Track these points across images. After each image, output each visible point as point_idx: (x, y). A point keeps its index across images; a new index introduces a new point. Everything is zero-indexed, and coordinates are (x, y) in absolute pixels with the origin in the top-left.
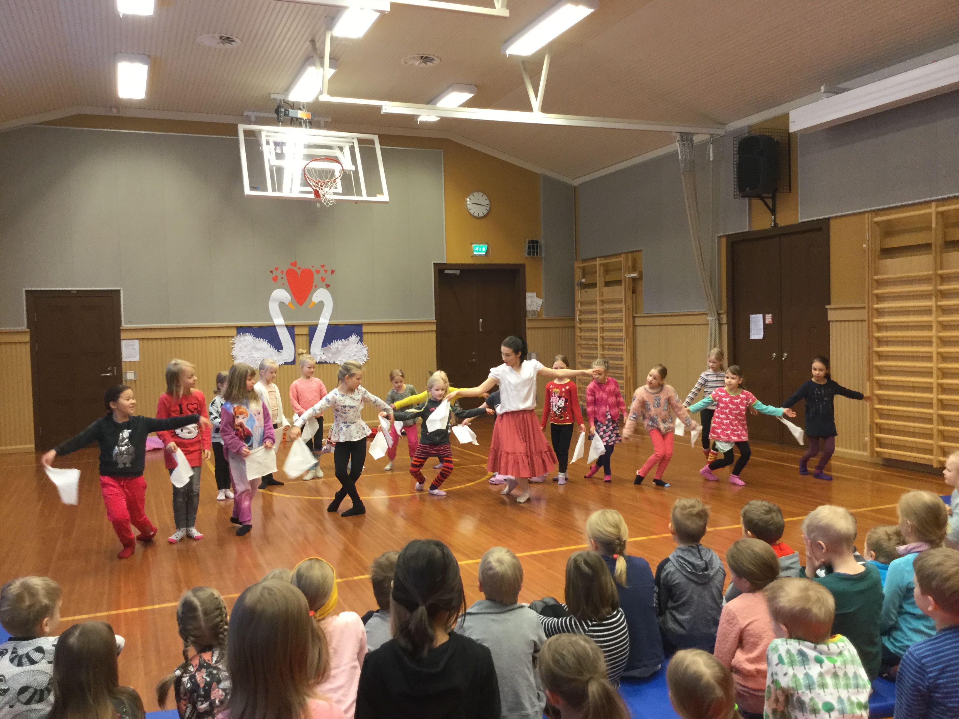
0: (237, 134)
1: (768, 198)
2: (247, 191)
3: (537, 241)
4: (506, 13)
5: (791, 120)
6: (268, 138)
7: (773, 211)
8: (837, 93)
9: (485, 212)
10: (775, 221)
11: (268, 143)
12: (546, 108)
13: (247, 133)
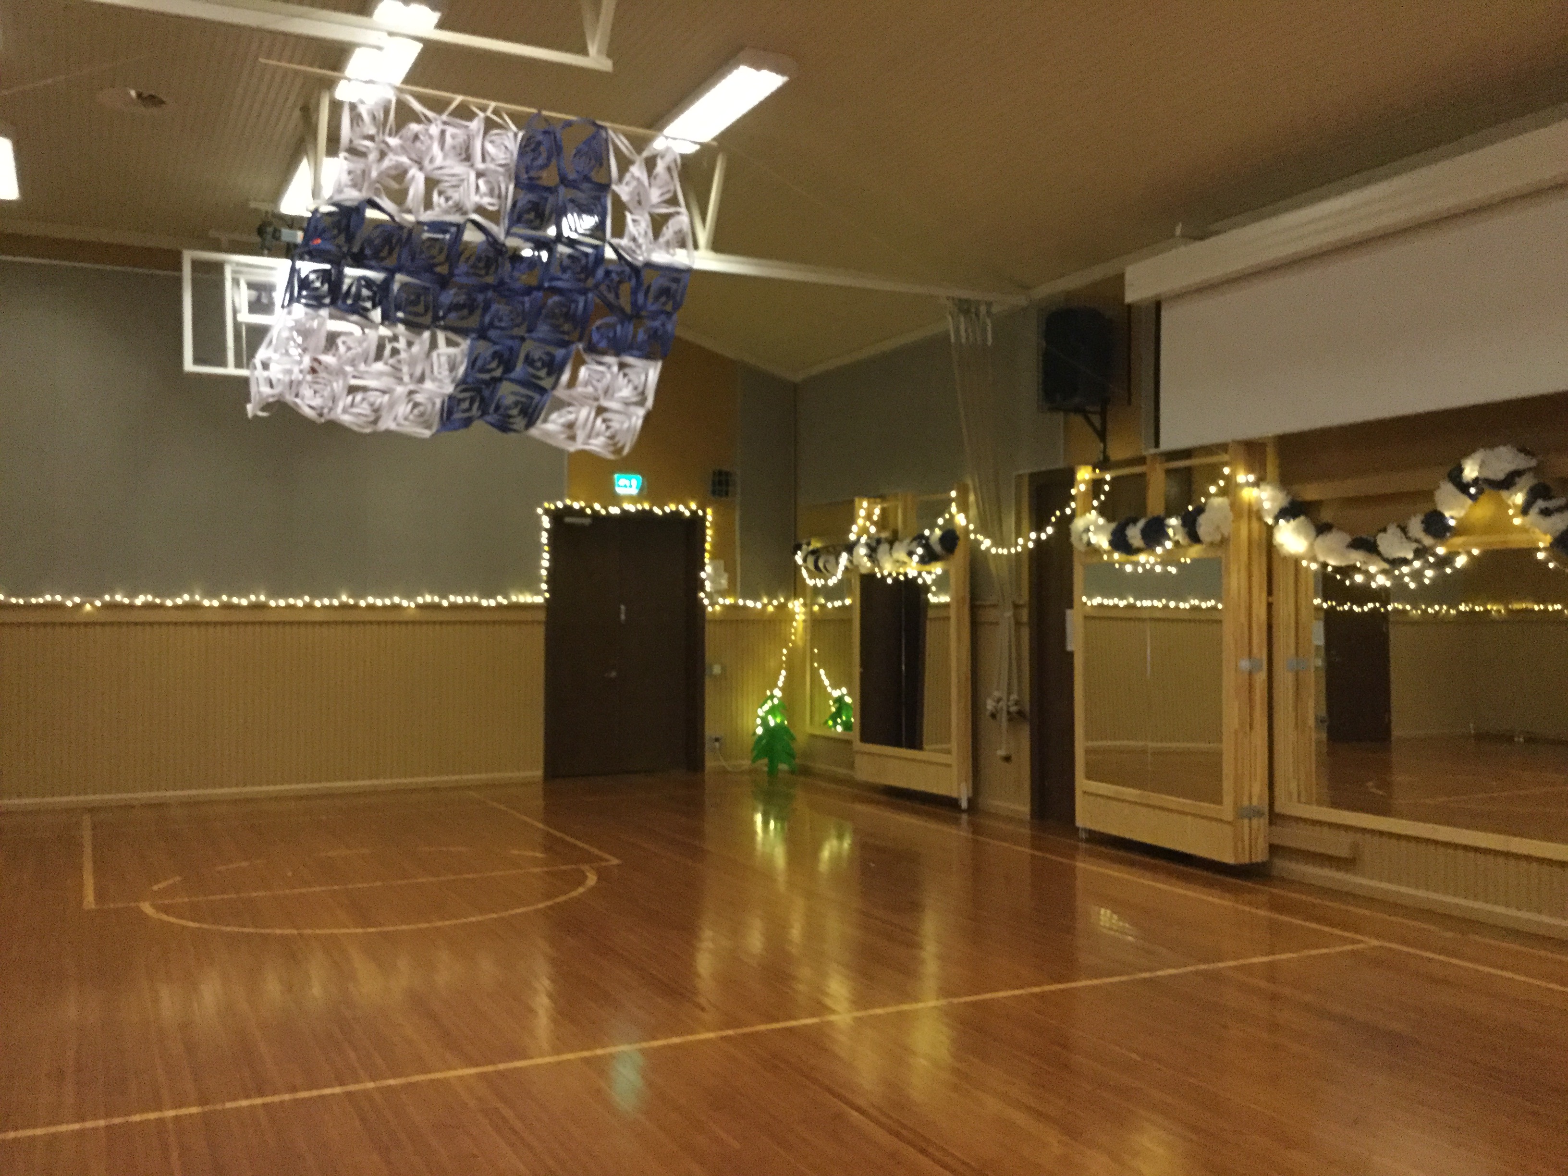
0: (178, 267)
1: (1094, 413)
2: (189, 365)
3: (727, 473)
4: (605, 65)
5: (1127, 283)
6: (237, 276)
7: (1102, 435)
8: (1202, 238)
10: (1104, 452)
11: (236, 282)
12: (718, 245)
13: (197, 265)
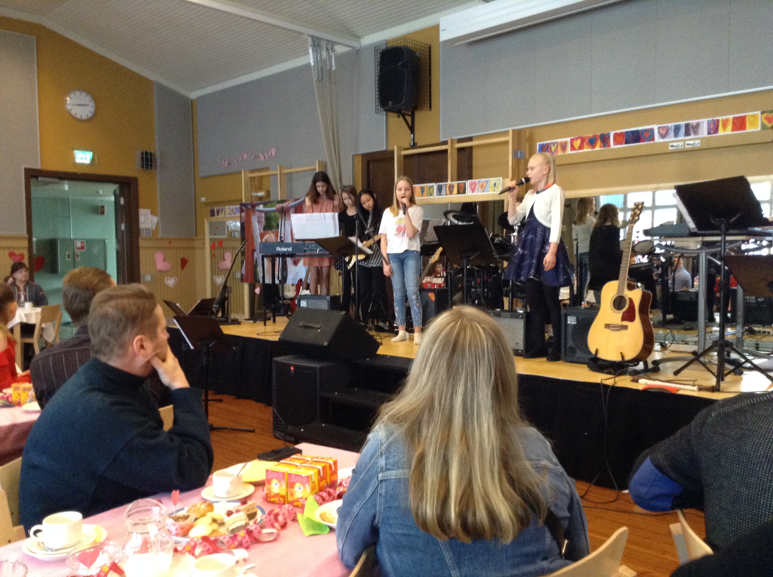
3: (151, 154)
5: (441, 29)
7: (412, 129)
9: (90, 115)
10: (414, 140)
